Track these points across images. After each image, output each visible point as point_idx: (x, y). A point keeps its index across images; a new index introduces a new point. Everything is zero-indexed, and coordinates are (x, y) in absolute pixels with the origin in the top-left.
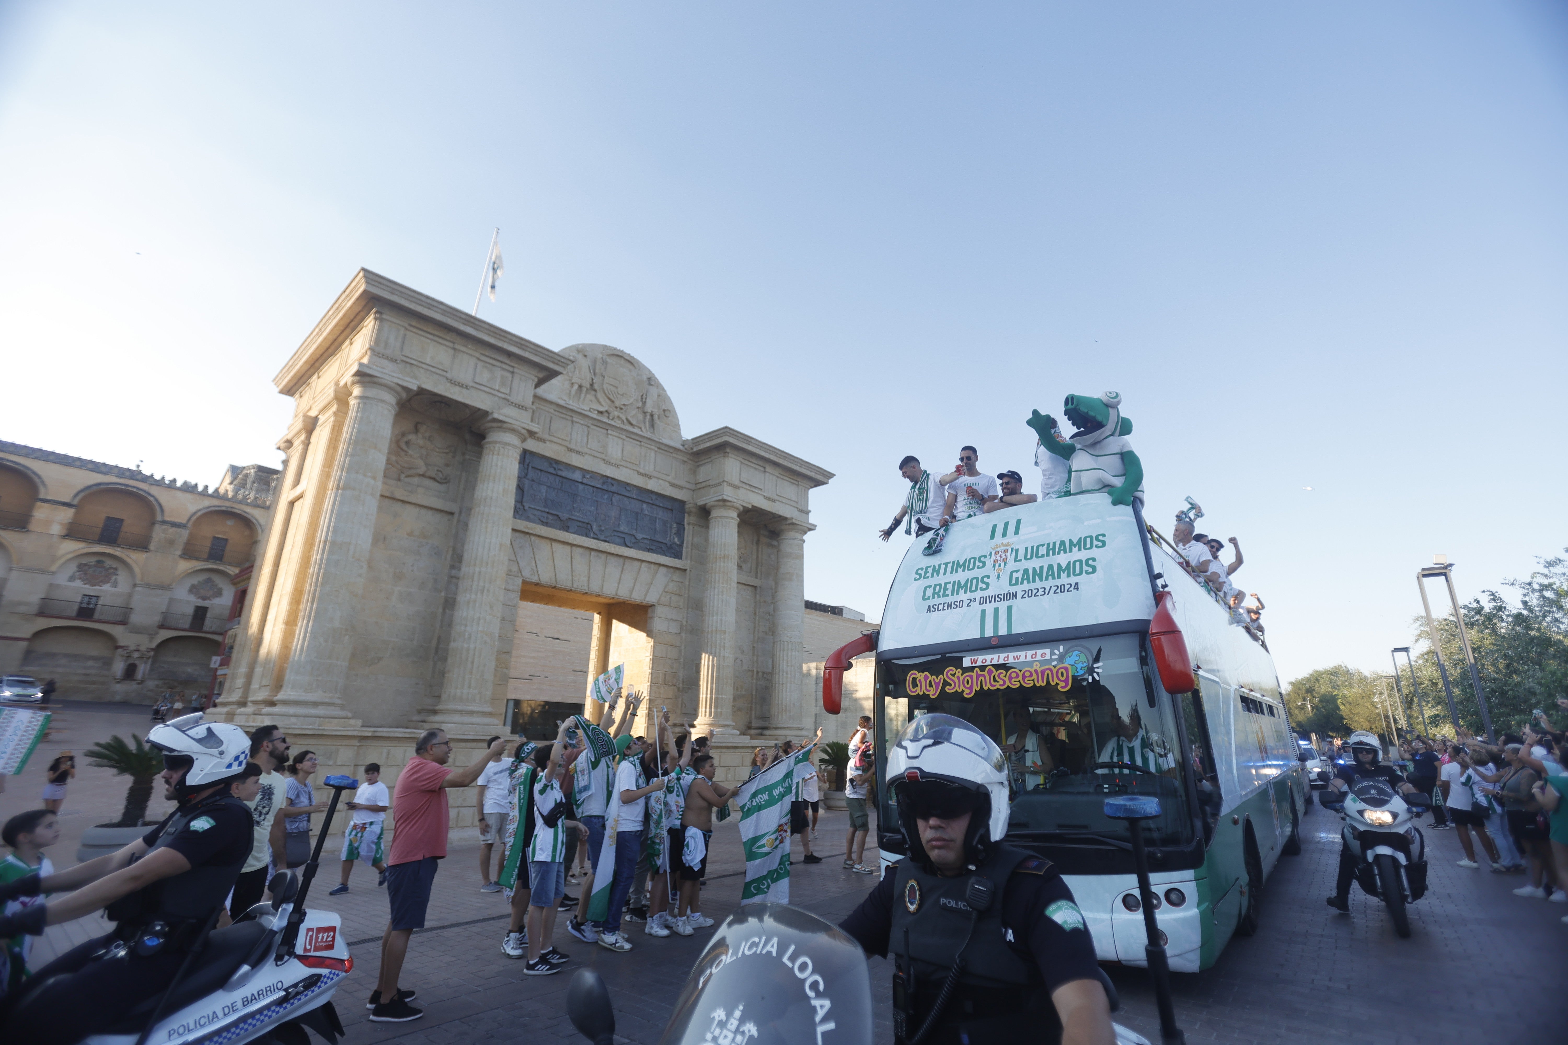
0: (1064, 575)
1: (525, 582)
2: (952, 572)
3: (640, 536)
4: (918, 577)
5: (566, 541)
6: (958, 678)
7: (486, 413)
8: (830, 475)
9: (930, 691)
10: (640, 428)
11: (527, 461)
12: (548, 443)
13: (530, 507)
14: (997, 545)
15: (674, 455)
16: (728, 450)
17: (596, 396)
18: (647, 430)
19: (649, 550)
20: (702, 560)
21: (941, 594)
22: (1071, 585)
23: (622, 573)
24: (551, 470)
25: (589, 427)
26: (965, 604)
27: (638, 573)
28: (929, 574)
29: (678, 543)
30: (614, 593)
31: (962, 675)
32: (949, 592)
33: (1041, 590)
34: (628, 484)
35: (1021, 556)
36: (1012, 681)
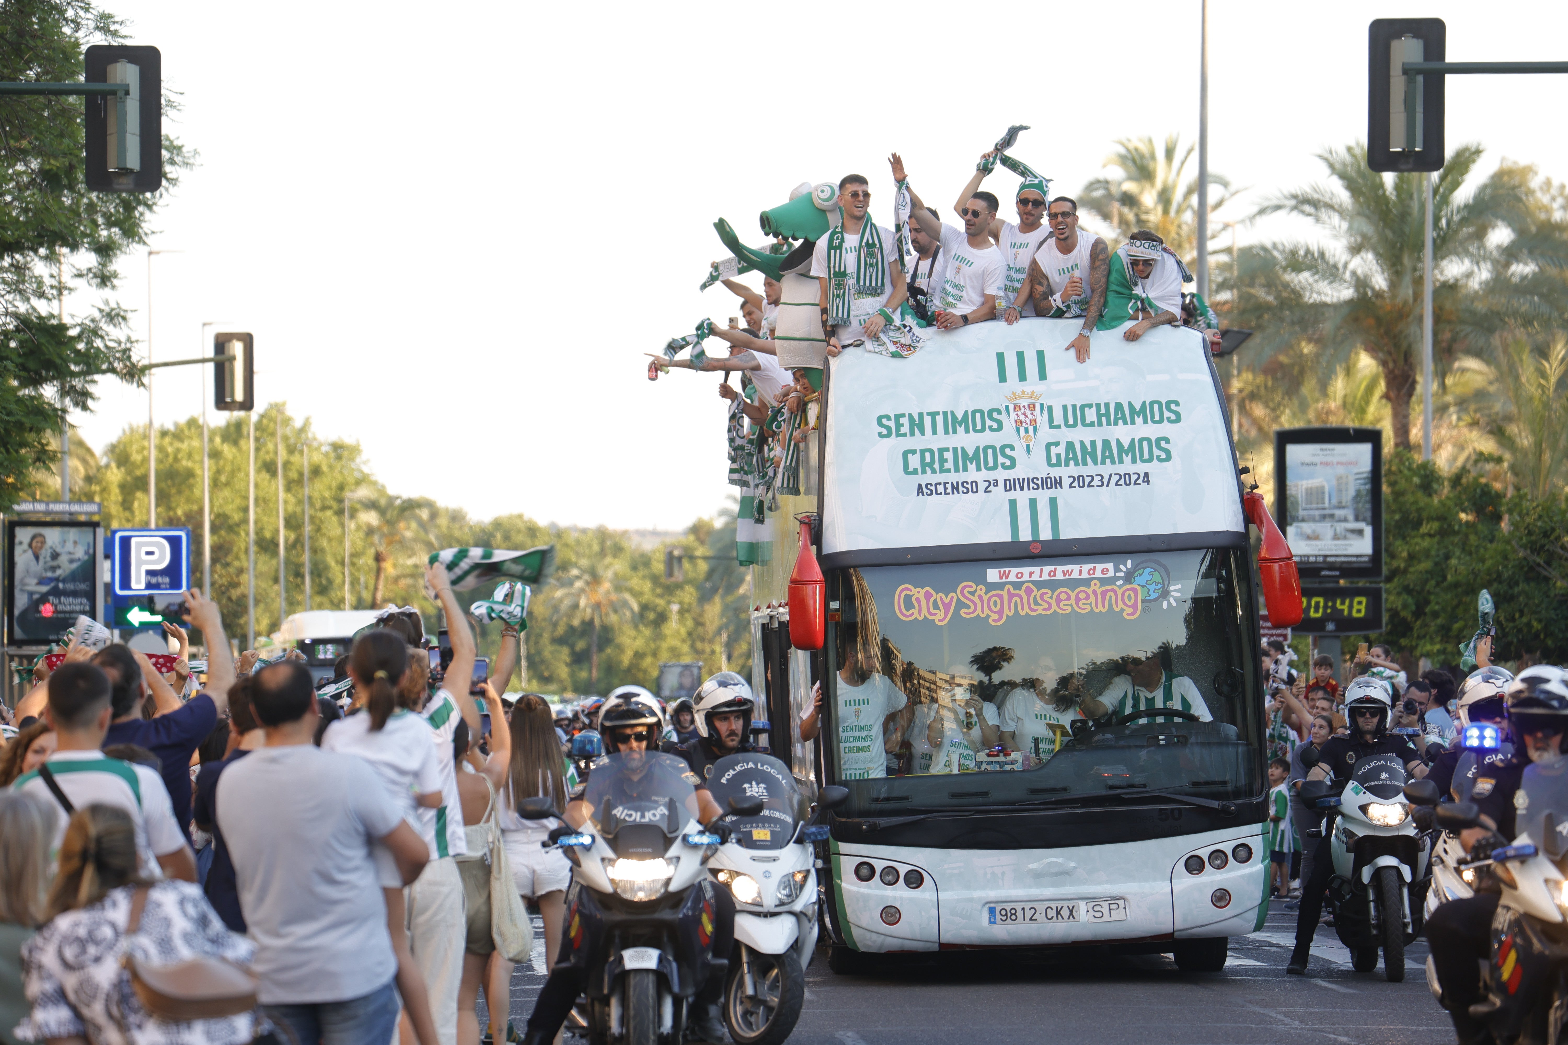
0: (1127, 459)
2: (946, 432)
4: (886, 432)
6: (980, 597)
9: (936, 614)
14: (1014, 393)
21: (936, 466)
22: (1139, 475)
26: (981, 488)
28: (905, 429)
31: (986, 593)
32: (949, 465)
33: (1097, 479)
35: (1058, 418)
36: (1061, 605)
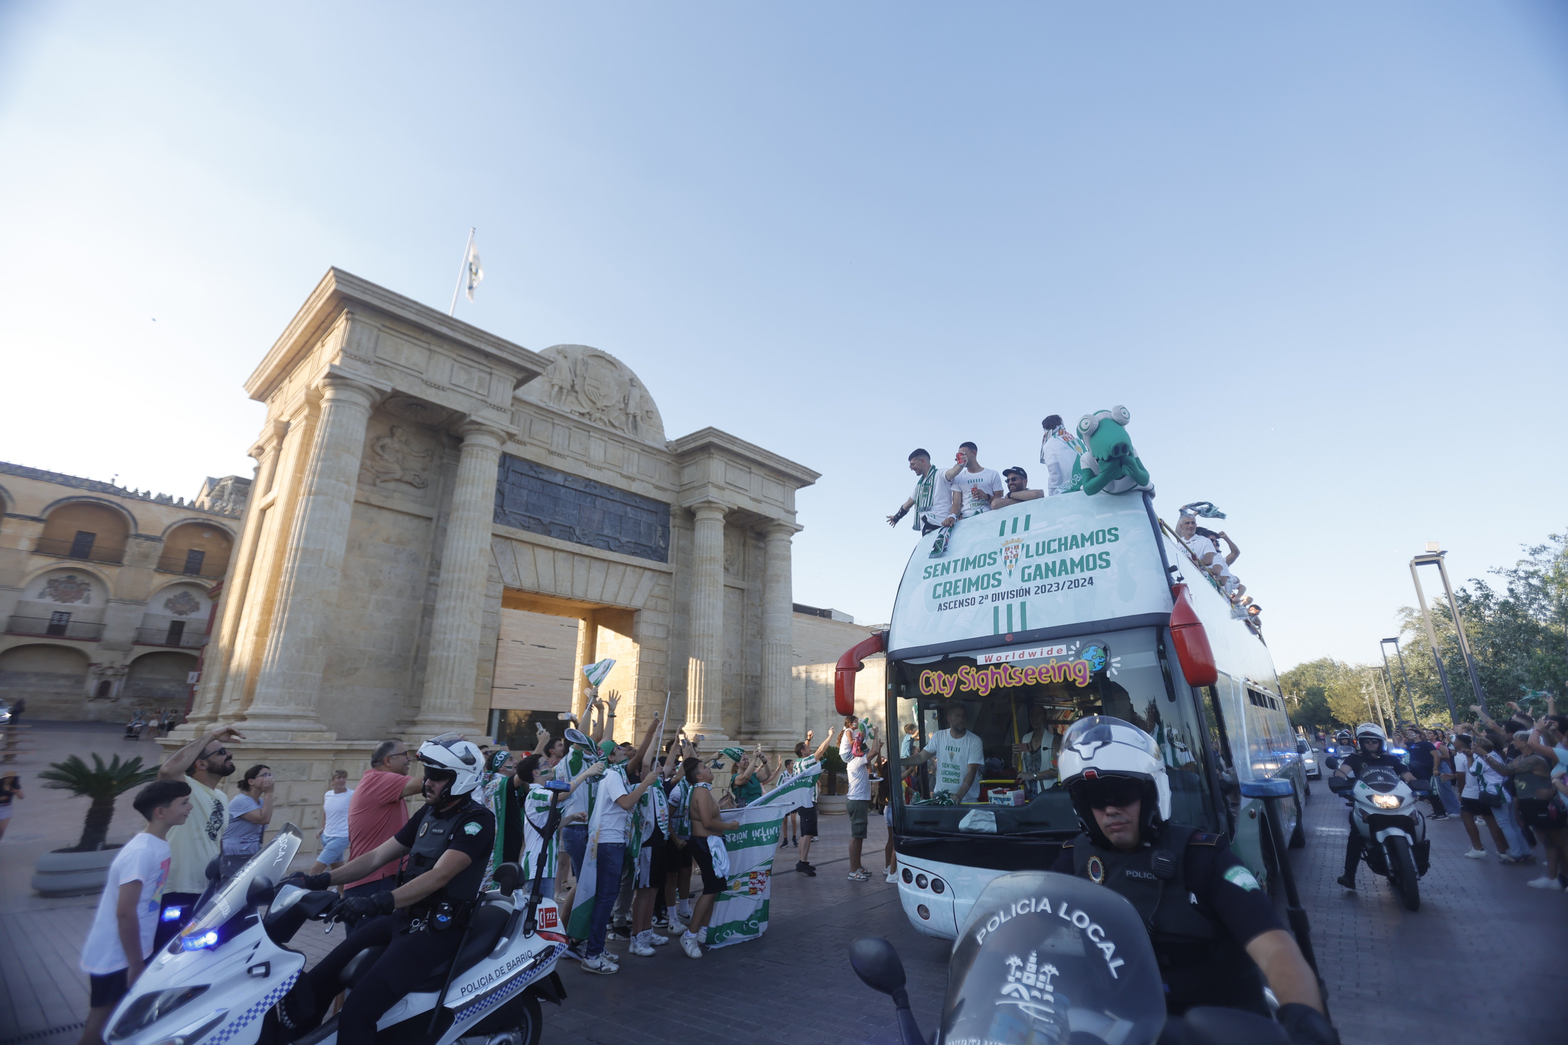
0: (1077, 570)
1: (506, 588)
2: (962, 570)
3: (624, 539)
4: (927, 575)
5: (549, 545)
6: (973, 676)
7: (463, 416)
8: (816, 475)
9: (944, 690)
10: (623, 430)
11: (507, 464)
12: (528, 446)
13: (510, 512)
14: (1007, 541)
15: (658, 457)
16: (712, 451)
17: (577, 398)
18: (630, 432)
19: (634, 554)
20: (688, 563)
21: (952, 591)
22: (1085, 580)
23: (606, 577)
24: (532, 473)
25: (570, 429)
26: (977, 601)
27: (623, 577)
28: (938, 572)
29: (663, 546)
30: (598, 598)
31: (976, 673)
32: (960, 590)
33: (1054, 586)
34: (611, 487)
35: (1032, 550)
36: (1029, 678)
